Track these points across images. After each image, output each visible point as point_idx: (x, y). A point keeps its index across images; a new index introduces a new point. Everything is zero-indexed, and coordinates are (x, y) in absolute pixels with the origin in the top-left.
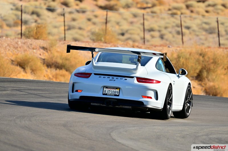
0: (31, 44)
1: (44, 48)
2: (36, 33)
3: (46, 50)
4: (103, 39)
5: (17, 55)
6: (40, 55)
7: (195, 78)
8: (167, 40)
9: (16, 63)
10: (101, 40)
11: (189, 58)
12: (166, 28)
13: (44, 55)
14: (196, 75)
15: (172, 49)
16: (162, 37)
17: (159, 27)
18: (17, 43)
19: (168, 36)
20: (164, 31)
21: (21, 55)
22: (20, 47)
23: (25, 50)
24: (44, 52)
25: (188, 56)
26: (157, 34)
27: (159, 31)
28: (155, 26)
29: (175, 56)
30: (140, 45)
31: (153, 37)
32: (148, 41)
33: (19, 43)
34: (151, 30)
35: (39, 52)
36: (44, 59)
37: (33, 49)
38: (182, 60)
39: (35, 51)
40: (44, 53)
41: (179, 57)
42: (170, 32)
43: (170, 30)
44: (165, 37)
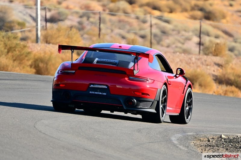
1: (219, 65)
2: (215, 50)
3: (221, 67)
6: (214, 71)
13: (218, 71)
24: (219, 68)
35: (213, 69)
37: (207, 65)
39: (208, 67)
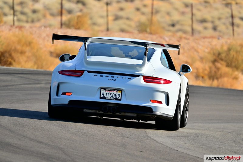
4: (148, 30)
5: (56, 45)
8: (220, 31)
9: (55, 55)
10: (146, 31)
11: (240, 51)
12: (219, 19)
15: (222, 41)
16: (215, 29)
17: (213, 17)
19: (222, 27)
20: (217, 23)
21: (60, 46)
25: (239, 49)
26: (209, 25)
27: (213, 22)
28: (208, 17)
29: (225, 48)
30: (188, 37)
31: (206, 28)
32: (199, 32)
34: (203, 21)
38: (232, 53)
41: (229, 50)
42: (224, 24)
43: (223, 21)
44: (219, 28)
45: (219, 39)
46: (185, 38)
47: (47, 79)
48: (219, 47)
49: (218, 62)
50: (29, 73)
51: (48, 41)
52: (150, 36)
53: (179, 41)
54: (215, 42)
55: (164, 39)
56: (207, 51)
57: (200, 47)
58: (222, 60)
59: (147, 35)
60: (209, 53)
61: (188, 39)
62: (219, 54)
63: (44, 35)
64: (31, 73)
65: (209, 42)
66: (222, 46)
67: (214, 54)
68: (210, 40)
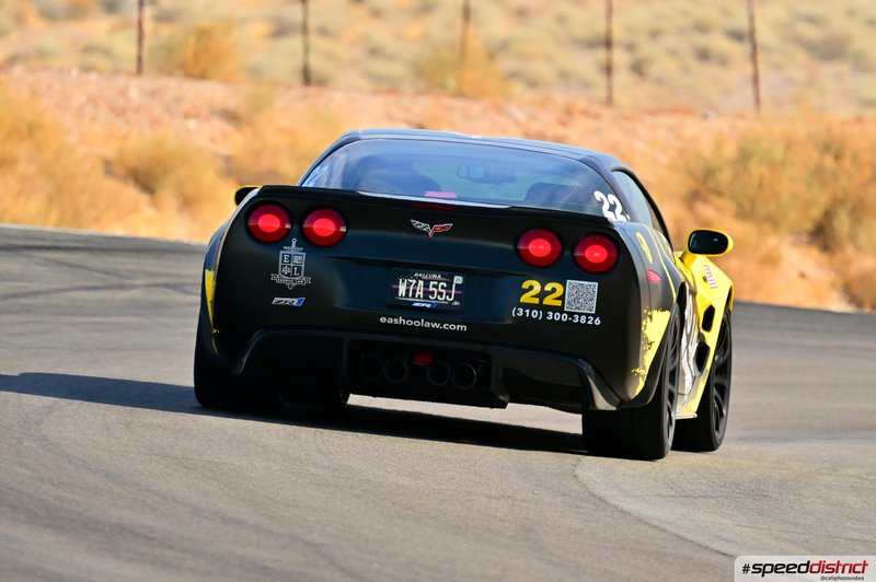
0: (178, 100)
2: (196, 54)
4: (451, 82)
5: (125, 138)
6: (213, 140)
7: (805, 238)
9: (122, 171)
10: (443, 86)
11: (783, 164)
13: (229, 141)
14: (809, 226)
15: (719, 124)
18: (123, 93)
21: (138, 140)
22: (137, 110)
23: (156, 123)
24: (229, 129)
25: (778, 153)
29: (730, 151)
30: (595, 108)
33: (134, 93)
35: (208, 131)
36: (228, 159)
37: (187, 116)
38: (757, 170)
39: (192, 124)
40: (225, 135)
41: (744, 156)
45: (705, 117)
46: (586, 113)
47: (148, 268)
48: (706, 148)
49: (706, 201)
50: (78, 245)
51: (93, 119)
52: (460, 103)
53: (563, 123)
54: (691, 127)
55: (510, 115)
56: (664, 159)
57: (640, 146)
58: (720, 194)
59: (447, 101)
60: (672, 167)
61: (597, 117)
62: (709, 173)
63: (79, 98)
64: (84, 245)
65: (672, 129)
66: (719, 143)
67: (690, 173)
68: (673, 120)
